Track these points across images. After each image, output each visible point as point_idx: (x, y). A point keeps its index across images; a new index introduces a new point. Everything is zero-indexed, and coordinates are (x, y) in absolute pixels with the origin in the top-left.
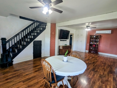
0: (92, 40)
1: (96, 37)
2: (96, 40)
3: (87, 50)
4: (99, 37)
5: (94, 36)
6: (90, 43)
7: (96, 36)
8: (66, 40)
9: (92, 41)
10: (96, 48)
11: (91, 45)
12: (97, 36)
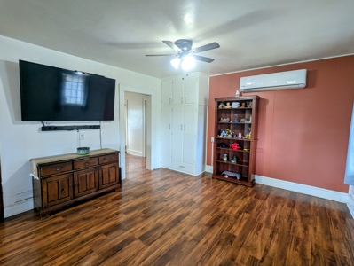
0: (224, 120)
1: (243, 107)
2: (243, 121)
3: (209, 164)
4: (253, 105)
5: (231, 103)
6: (219, 133)
7: (241, 102)
8: (98, 127)
9: (228, 126)
10: (245, 155)
11: (221, 144)
12: (247, 102)
